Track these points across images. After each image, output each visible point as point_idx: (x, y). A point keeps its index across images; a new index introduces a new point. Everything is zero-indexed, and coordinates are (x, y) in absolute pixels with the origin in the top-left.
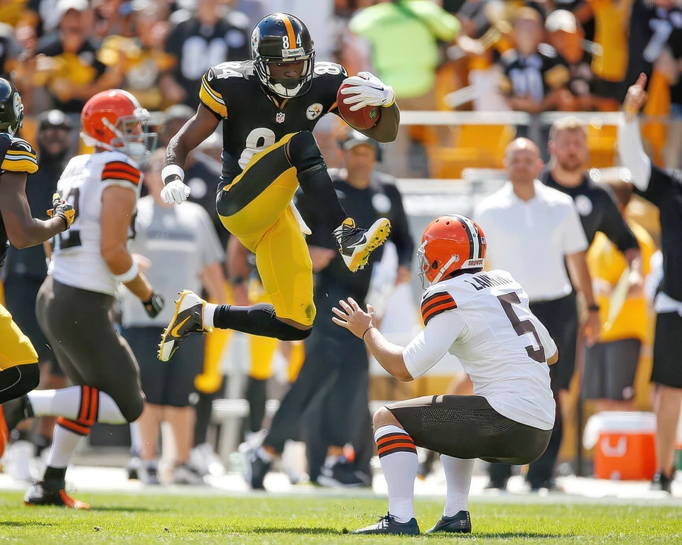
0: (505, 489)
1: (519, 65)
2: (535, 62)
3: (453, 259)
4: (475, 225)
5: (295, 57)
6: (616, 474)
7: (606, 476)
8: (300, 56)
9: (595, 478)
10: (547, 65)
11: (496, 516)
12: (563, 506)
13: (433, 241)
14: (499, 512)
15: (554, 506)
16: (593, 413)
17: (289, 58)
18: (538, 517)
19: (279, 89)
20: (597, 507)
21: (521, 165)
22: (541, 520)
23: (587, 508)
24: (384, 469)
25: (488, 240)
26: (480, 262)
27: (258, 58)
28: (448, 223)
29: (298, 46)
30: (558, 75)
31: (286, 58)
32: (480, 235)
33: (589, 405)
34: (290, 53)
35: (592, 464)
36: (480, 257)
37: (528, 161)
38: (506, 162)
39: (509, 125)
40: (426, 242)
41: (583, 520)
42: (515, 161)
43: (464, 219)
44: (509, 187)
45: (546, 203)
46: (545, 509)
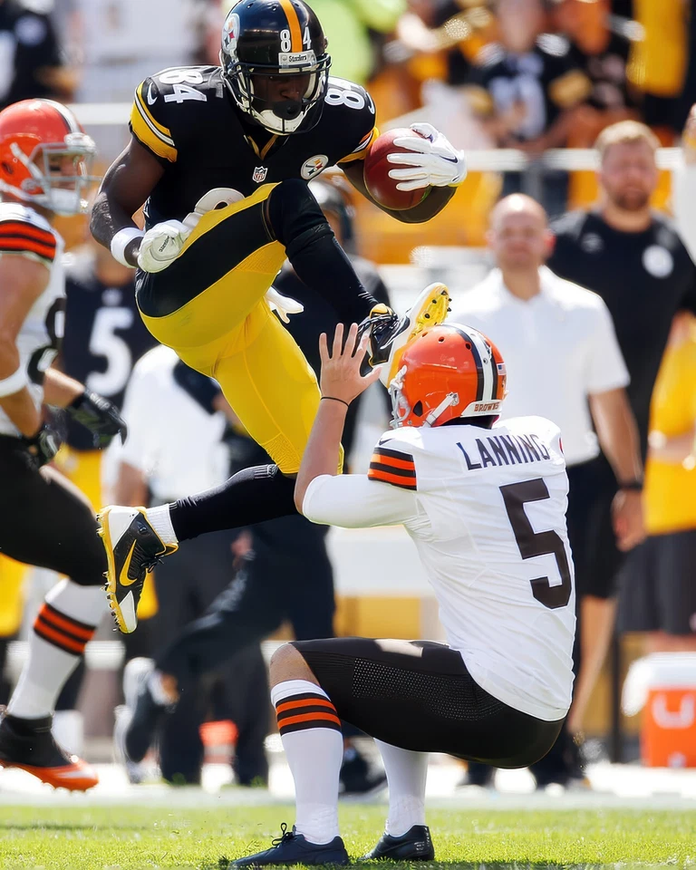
0: (494, 786)
1: (505, 70)
2: (531, 65)
3: (449, 401)
4: (487, 344)
5: (300, 67)
6: (678, 759)
7: (661, 762)
8: (309, 65)
9: (644, 765)
10: (552, 70)
11: (478, 832)
12: (590, 814)
13: (418, 371)
14: (483, 826)
15: (573, 813)
16: (639, 655)
17: (291, 67)
18: (548, 833)
19: (269, 119)
20: (647, 814)
21: (518, 239)
22: (554, 837)
23: (629, 817)
24: (289, 754)
25: (508, 368)
26: (496, 406)
27: (236, 66)
28: (441, 340)
29: (304, 48)
30: (571, 88)
31: (285, 67)
32: (496, 360)
33: (631, 642)
34: (292, 59)
35: (636, 742)
36: (494, 396)
37: (529, 233)
38: (492, 235)
39: (492, 172)
40: (404, 370)
41: (624, 836)
42: (507, 233)
43: (469, 332)
44: (496, 277)
45: (558, 304)
46: (560, 819)
